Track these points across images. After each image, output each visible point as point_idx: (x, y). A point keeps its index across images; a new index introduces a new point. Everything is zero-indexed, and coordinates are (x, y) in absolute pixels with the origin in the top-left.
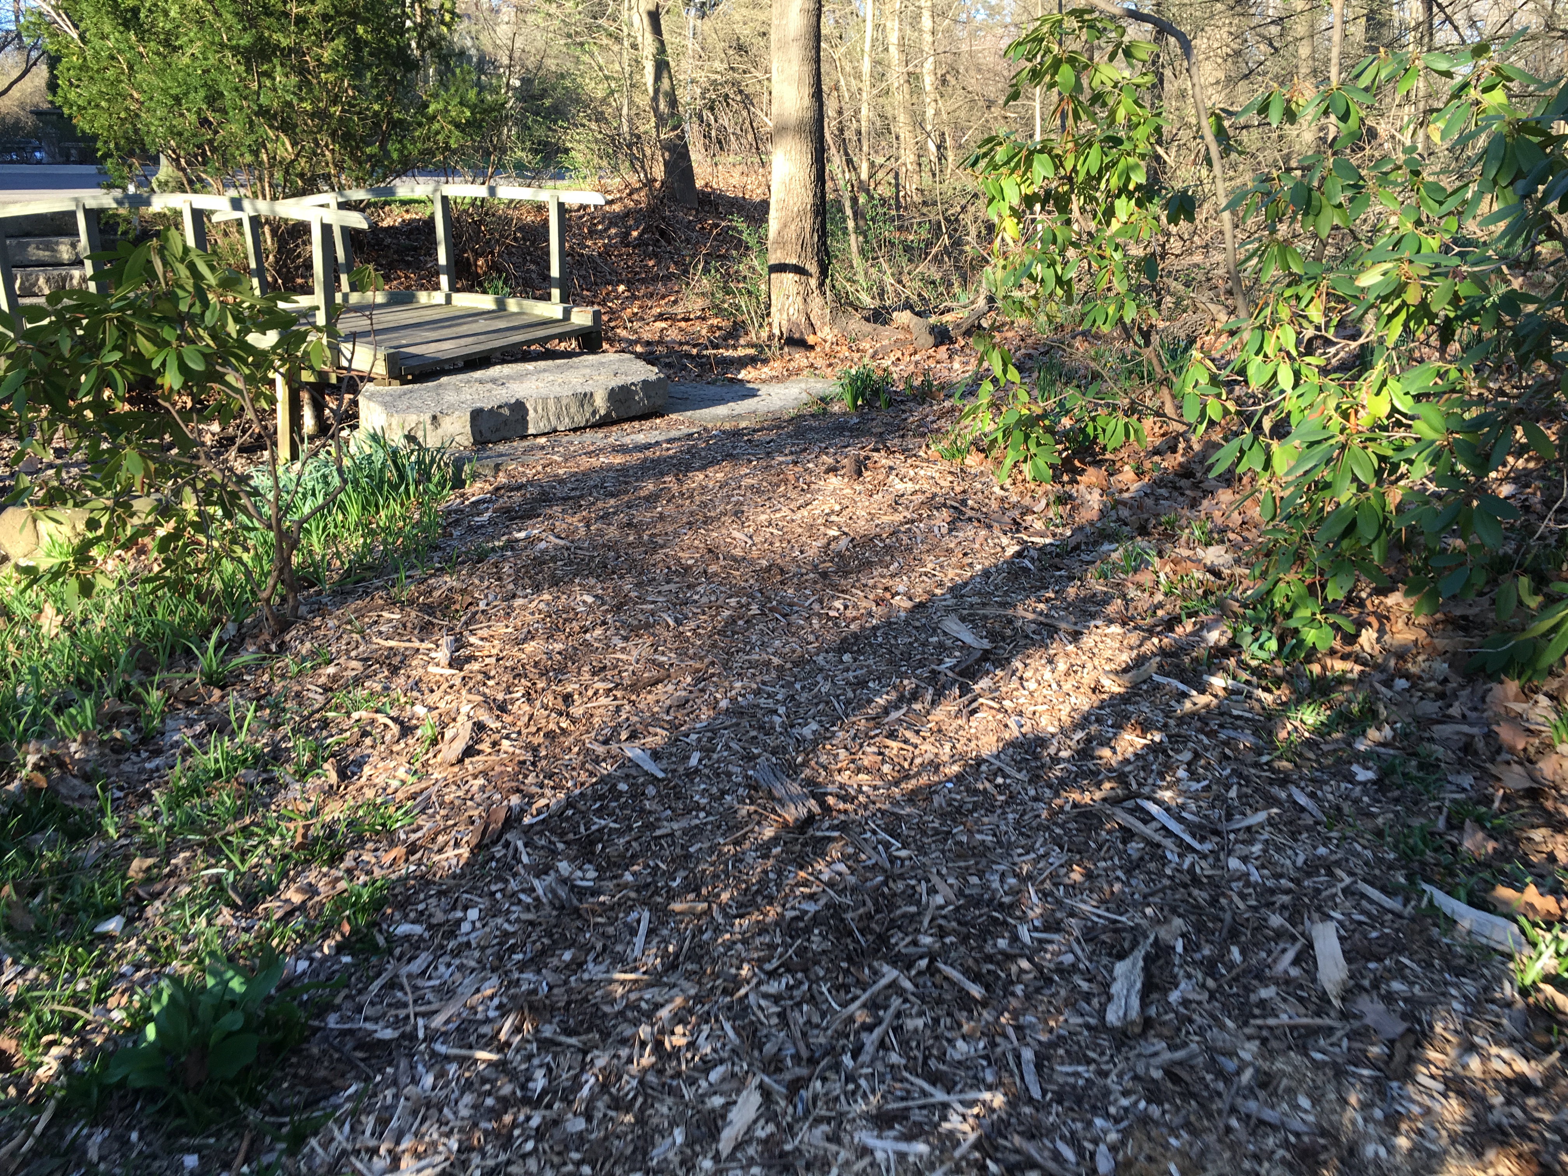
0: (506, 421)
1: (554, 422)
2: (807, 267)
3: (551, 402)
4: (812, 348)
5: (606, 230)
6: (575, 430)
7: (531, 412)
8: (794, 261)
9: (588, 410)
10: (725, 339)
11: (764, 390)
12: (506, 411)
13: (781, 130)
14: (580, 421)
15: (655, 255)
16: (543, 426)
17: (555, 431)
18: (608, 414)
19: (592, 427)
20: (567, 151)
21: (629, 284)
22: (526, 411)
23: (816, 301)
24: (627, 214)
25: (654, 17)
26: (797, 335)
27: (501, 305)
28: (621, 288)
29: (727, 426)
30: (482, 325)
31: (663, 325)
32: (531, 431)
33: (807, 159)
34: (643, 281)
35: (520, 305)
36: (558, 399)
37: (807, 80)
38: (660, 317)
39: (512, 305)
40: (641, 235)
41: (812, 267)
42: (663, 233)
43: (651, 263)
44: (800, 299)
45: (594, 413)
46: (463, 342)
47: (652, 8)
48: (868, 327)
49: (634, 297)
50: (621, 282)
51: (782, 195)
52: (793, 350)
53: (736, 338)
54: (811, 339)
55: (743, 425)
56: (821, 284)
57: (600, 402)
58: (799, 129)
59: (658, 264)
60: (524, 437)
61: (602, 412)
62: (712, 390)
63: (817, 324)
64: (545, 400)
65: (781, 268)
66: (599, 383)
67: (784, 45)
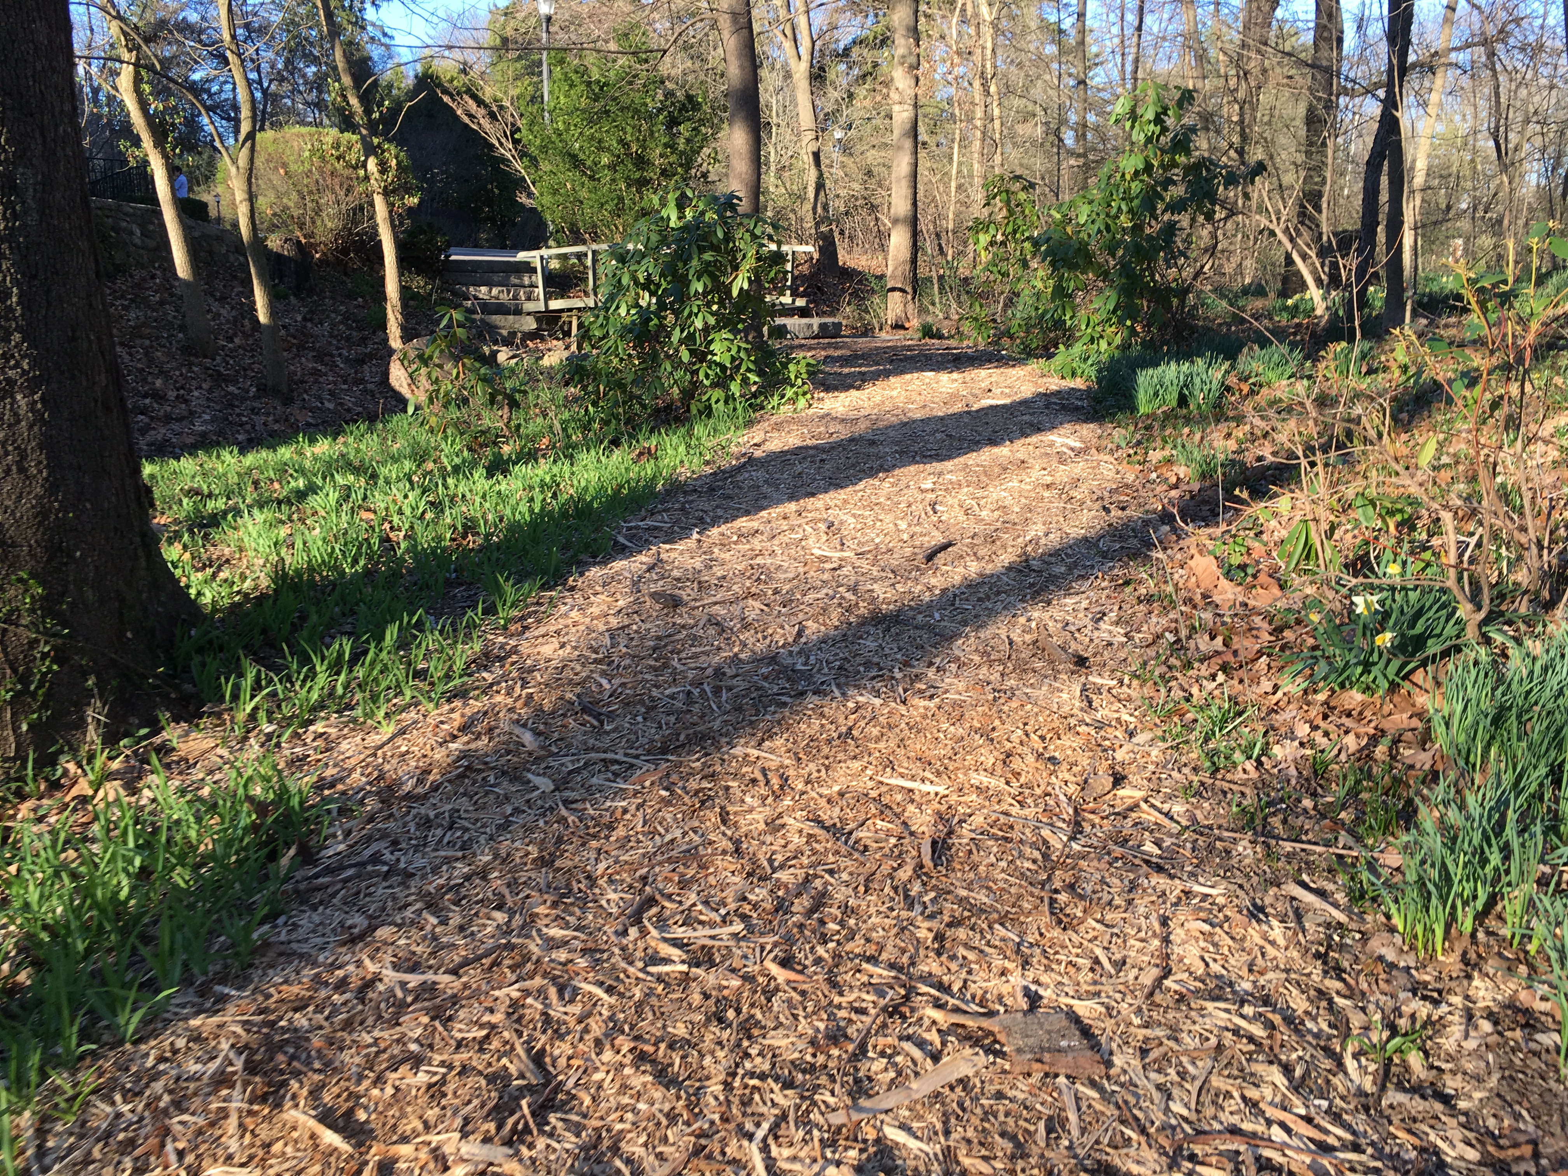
1: (797, 334)
2: (907, 289)
4: (907, 329)
6: (805, 338)
8: (899, 285)
13: (895, 221)
14: (808, 335)
17: (798, 338)
18: (818, 334)
19: (812, 338)
23: (910, 306)
25: (816, 156)
26: (900, 323)
33: (909, 235)
37: (910, 196)
42: (819, 289)
44: (902, 305)
51: (895, 253)
52: (898, 330)
54: (907, 325)
58: (905, 220)
63: (911, 317)
65: (893, 289)
66: (815, 322)
67: (898, 180)
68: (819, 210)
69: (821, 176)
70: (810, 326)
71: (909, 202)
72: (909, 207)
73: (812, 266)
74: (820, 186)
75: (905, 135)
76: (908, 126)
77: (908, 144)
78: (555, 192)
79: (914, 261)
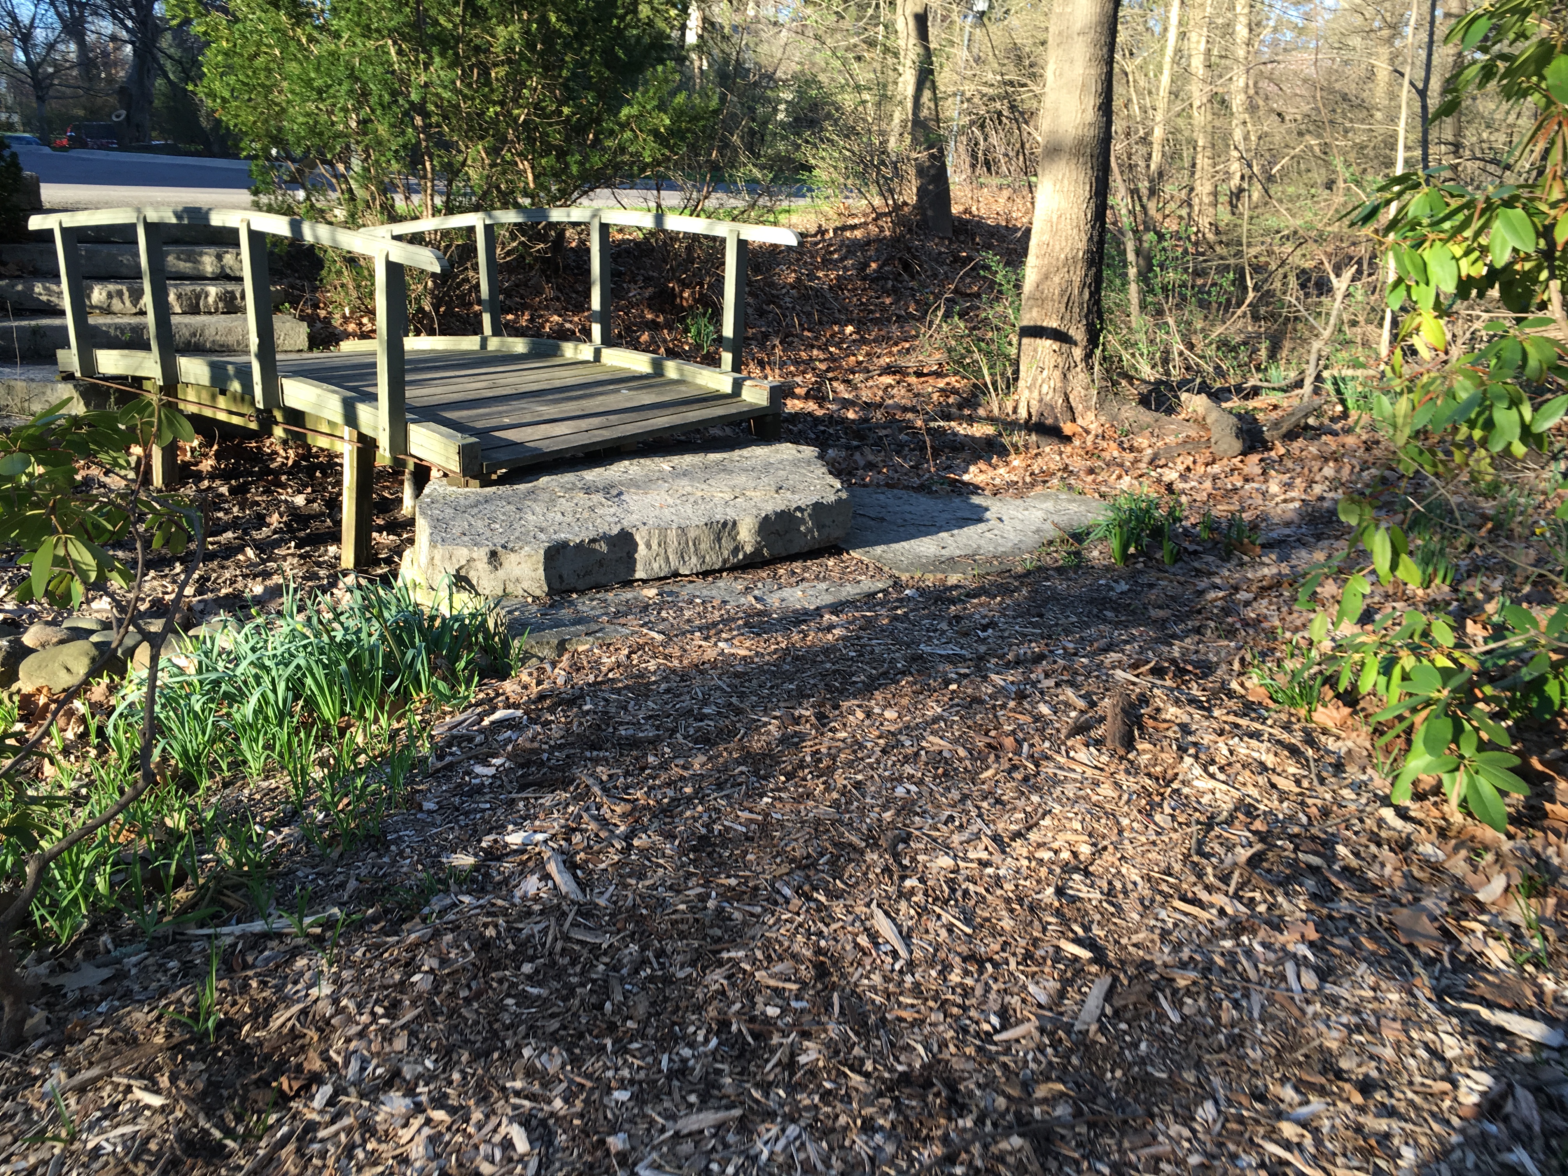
0: (601, 561)
1: (674, 562)
2: (1072, 332)
3: (672, 535)
4: (1068, 439)
5: (842, 260)
6: (705, 574)
7: (642, 549)
8: (1054, 325)
9: (727, 545)
10: (960, 407)
11: (995, 508)
12: (603, 547)
13: (1054, 151)
14: (714, 560)
15: (894, 291)
16: (658, 567)
17: (676, 574)
18: (757, 552)
19: (733, 569)
20: (810, 169)
21: (861, 325)
22: (634, 546)
23: (1079, 378)
24: (868, 242)
25: (921, 21)
26: (1049, 421)
27: (658, 368)
28: (849, 329)
29: (930, 580)
30: (625, 398)
31: (888, 380)
32: (640, 574)
33: (1084, 191)
34: (876, 322)
35: (680, 371)
36: (682, 530)
37: (1094, 86)
38: (888, 370)
39: (672, 369)
40: (880, 267)
41: (1078, 333)
42: (907, 267)
43: (888, 301)
44: (1057, 374)
45: (736, 550)
46: (584, 424)
47: (919, 10)
48: (1146, 416)
49: (863, 341)
50: (849, 322)
51: (1046, 238)
52: (1043, 441)
53: (975, 406)
54: (1068, 428)
55: (953, 579)
56: (1088, 356)
57: (747, 535)
58: (1077, 150)
59: (895, 302)
60: (628, 583)
61: (749, 549)
62: (923, 504)
63: (1079, 408)
64: (663, 531)
65: (1036, 332)
69: (928, 54)
70: (727, 528)
71: (1091, 102)
72: (1091, 113)
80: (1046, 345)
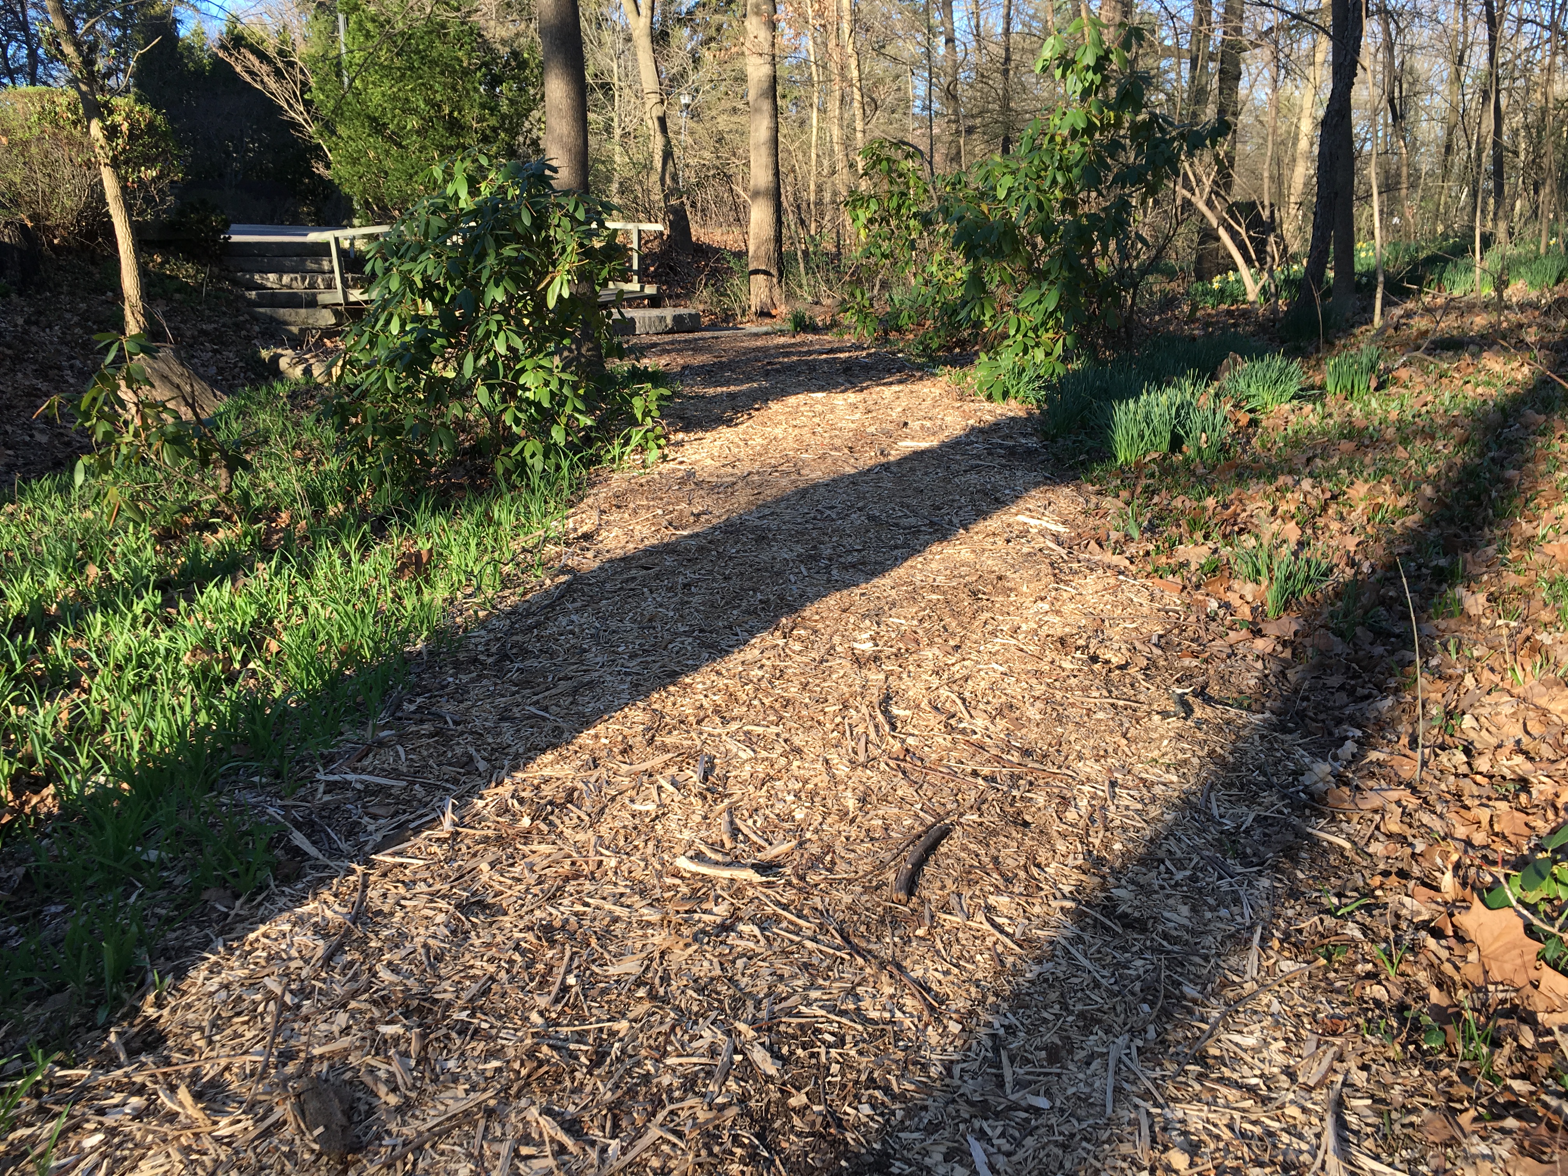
1: (648, 329)
2: (771, 271)
4: (774, 317)
6: (657, 334)
7: (638, 323)
8: (763, 268)
9: (663, 325)
11: (748, 328)
13: (756, 194)
14: (660, 329)
17: (648, 333)
18: (672, 328)
19: (665, 333)
23: (777, 291)
25: (662, 122)
26: (766, 310)
32: (637, 332)
33: (771, 210)
35: (615, 285)
36: (648, 321)
37: (771, 166)
39: (611, 285)
41: (774, 272)
42: (671, 268)
44: (767, 289)
45: (666, 326)
48: (807, 306)
51: (756, 231)
52: (763, 319)
54: (774, 312)
56: (780, 282)
58: (766, 193)
60: (634, 335)
61: (670, 326)
63: (777, 304)
65: (756, 272)
66: (668, 313)
67: (757, 147)
68: (668, 181)
69: (668, 143)
70: (662, 319)
71: (770, 172)
72: (770, 178)
73: (663, 243)
74: (668, 154)
75: (762, 95)
76: (766, 85)
77: (766, 106)
78: (355, 162)
79: (778, 239)
80: (761, 277)
